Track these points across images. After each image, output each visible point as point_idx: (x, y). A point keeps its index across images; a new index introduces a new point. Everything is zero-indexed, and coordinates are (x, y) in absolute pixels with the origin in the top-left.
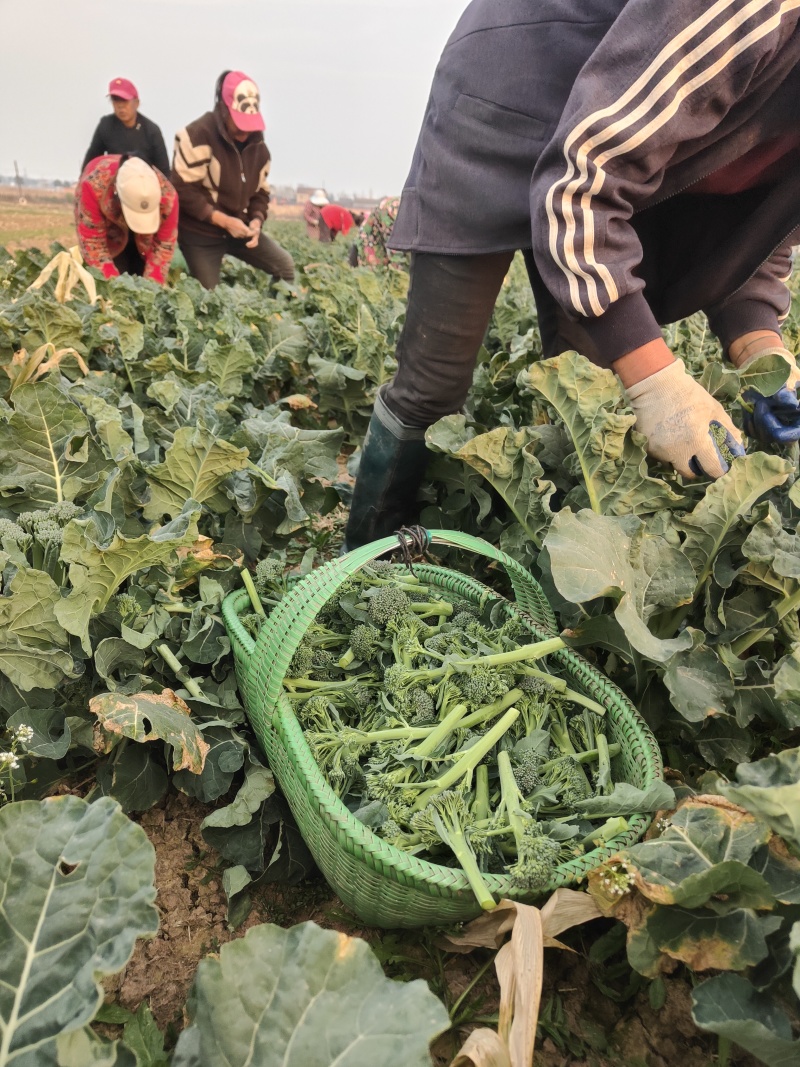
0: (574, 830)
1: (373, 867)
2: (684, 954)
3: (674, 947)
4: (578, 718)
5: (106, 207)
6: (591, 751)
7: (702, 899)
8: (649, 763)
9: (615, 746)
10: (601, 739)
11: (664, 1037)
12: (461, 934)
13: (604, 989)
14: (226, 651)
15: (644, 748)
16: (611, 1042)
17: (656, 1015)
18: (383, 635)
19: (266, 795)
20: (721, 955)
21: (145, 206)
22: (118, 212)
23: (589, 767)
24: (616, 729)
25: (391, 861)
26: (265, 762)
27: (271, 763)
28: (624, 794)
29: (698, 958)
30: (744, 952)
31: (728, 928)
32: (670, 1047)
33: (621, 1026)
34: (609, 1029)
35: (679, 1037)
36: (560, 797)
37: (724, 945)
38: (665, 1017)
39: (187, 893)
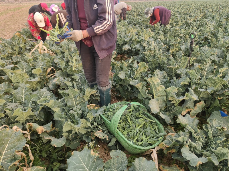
0: (156, 139)
1: (134, 148)
2: (170, 151)
3: (169, 151)
4: (153, 124)
5: (34, 24)
6: (155, 128)
7: (172, 146)
8: (163, 129)
9: (158, 126)
10: (156, 126)
11: (167, 159)
12: (145, 153)
13: (160, 156)
14: (103, 122)
15: (162, 127)
16: (162, 161)
17: (166, 157)
18: (125, 117)
19: (116, 141)
20: (174, 151)
21: (41, 21)
22: (36, 24)
23: (155, 130)
24: (157, 124)
25: (138, 147)
26: (114, 136)
27: (115, 136)
28: (161, 134)
29: (172, 152)
30: (176, 150)
31: (174, 148)
32: (168, 160)
33: (162, 159)
34: (161, 160)
35: (169, 159)
36: (153, 135)
37: (174, 150)
38: (167, 157)
39: (106, 154)
